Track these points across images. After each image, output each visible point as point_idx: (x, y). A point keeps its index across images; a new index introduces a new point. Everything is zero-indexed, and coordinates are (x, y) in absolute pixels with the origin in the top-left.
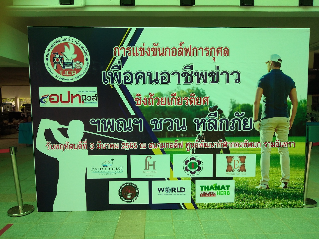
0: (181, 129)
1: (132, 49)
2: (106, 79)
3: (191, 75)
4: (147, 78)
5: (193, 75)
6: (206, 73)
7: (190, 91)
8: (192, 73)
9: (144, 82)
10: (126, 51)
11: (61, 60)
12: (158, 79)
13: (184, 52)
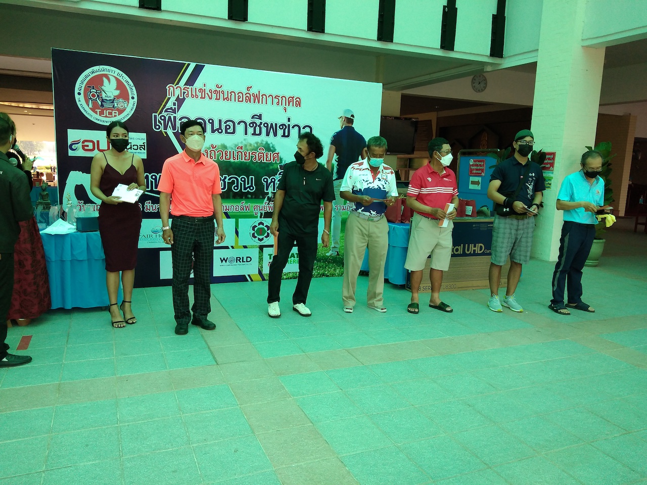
0: (248, 189)
1: (190, 89)
3: (259, 126)
4: (209, 127)
5: (262, 126)
6: (276, 124)
7: (259, 144)
8: (261, 123)
10: (183, 91)
11: (98, 96)
12: (222, 128)
13: (252, 98)
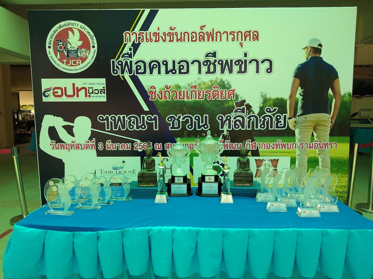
0: (203, 128)
1: (145, 34)
2: (116, 69)
3: (214, 64)
4: (163, 68)
5: (216, 63)
6: (231, 61)
8: (215, 61)
9: (159, 73)
10: (138, 36)
11: (65, 48)
12: (176, 69)
13: (206, 36)
